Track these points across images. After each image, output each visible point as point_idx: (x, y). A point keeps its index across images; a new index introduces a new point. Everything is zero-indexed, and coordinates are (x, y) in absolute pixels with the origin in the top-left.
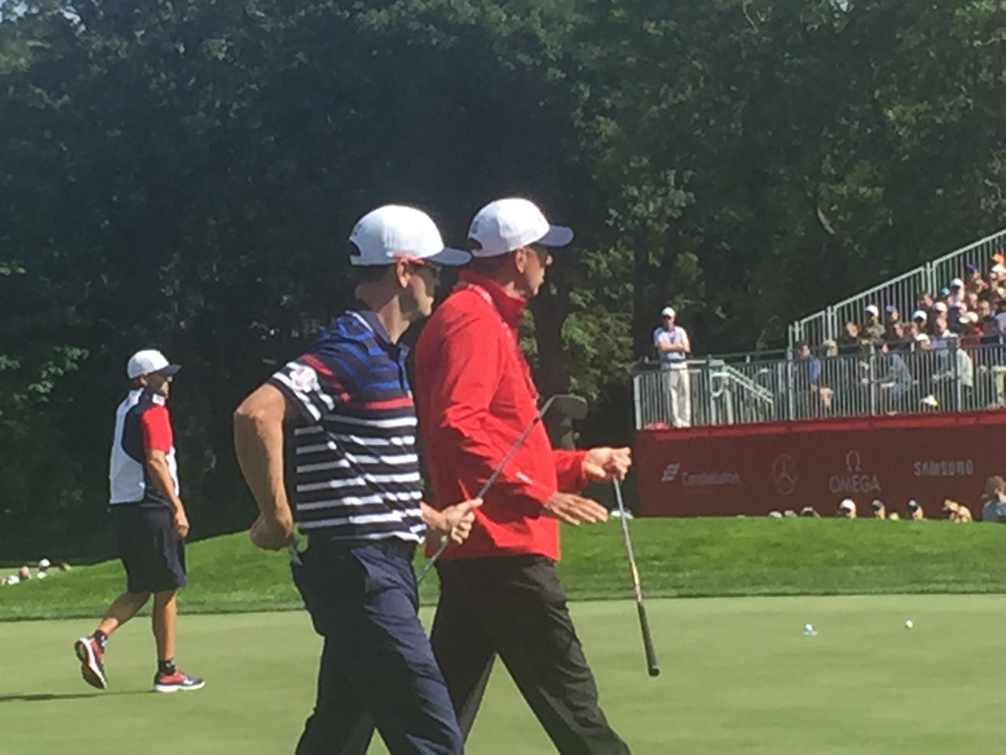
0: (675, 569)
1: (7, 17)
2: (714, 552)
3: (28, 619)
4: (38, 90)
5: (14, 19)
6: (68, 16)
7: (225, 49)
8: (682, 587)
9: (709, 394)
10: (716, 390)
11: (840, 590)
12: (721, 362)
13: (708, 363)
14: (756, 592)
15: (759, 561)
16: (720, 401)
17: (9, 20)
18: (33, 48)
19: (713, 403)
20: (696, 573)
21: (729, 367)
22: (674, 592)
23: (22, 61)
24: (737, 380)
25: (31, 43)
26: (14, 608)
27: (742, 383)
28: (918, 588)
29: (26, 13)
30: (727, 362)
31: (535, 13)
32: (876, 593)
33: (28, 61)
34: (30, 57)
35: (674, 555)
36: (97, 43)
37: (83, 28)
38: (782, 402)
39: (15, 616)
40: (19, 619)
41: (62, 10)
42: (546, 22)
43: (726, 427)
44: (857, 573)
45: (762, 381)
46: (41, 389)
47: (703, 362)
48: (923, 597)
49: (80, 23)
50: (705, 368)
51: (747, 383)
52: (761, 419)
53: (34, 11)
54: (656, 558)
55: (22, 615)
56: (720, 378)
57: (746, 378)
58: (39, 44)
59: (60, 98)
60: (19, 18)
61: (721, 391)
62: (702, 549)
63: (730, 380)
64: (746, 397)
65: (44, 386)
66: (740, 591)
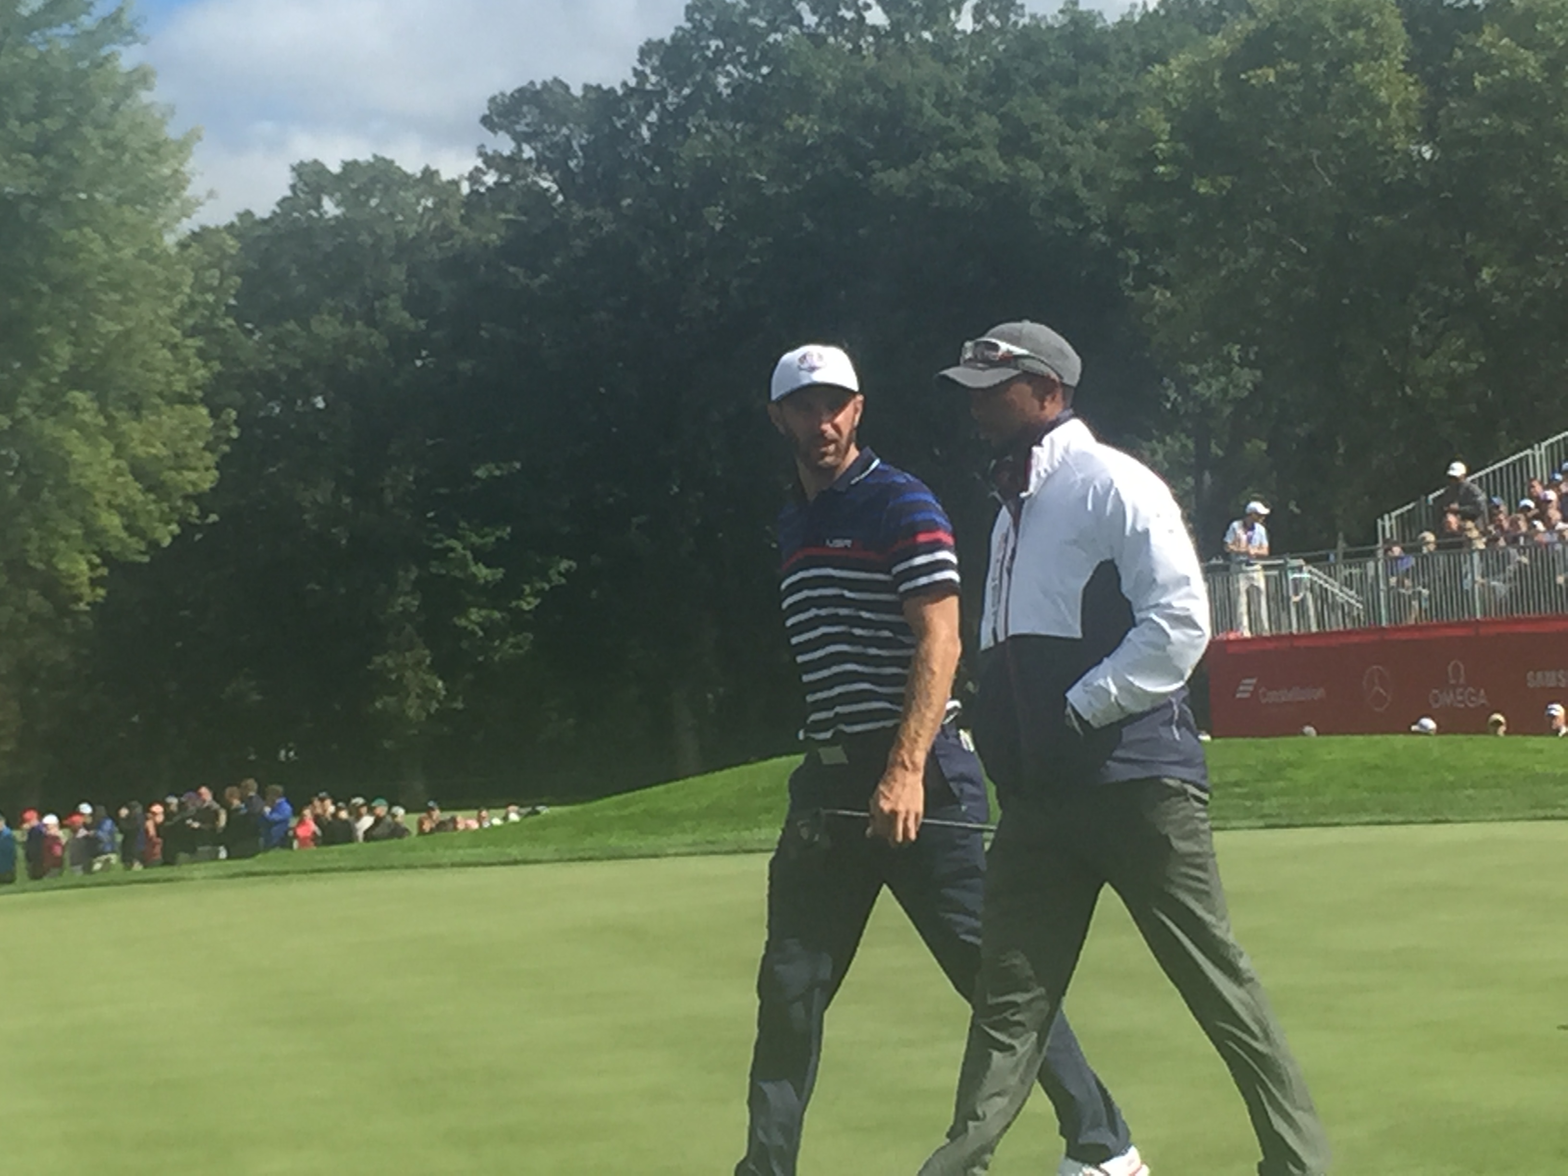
0: (1260, 797)
1: (475, 187)
2: (1304, 776)
3: (526, 862)
4: (512, 269)
5: (482, 190)
6: (545, 184)
7: (721, 218)
8: (1270, 816)
9: (1289, 599)
10: (1296, 594)
11: (1450, 818)
12: (1301, 562)
13: (1286, 563)
14: (1357, 820)
15: (1356, 786)
16: (1301, 606)
17: (477, 191)
18: (507, 222)
19: (1293, 610)
20: (1285, 800)
21: (1310, 567)
22: (1261, 823)
23: (494, 236)
24: (1321, 582)
25: (503, 216)
26: (509, 850)
27: (1326, 585)
28: (1540, 813)
29: (495, 183)
30: (1308, 561)
31: (1074, 172)
32: (1493, 820)
33: (501, 238)
34: (503, 232)
35: (1258, 781)
36: (578, 213)
37: (560, 198)
38: (1372, 607)
39: (512, 859)
40: (516, 862)
41: (537, 179)
42: (1089, 181)
43: (1311, 635)
44: (1469, 797)
45: (1349, 583)
46: (526, 607)
47: (1281, 562)
48: (1547, 823)
49: (557, 192)
50: (1282, 568)
51: (1332, 586)
52: (1349, 626)
53: (506, 179)
54: (1237, 784)
55: (519, 858)
56: (1301, 579)
57: (1331, 580)
58: (511, 216)
59: (537, 276)
60: (489, 189)
61: (1301, 595)
62: (1290, 773)
63: (1313, 583)
64: (1330, 600)
65: (529, 603)
66: (1336, 820)
